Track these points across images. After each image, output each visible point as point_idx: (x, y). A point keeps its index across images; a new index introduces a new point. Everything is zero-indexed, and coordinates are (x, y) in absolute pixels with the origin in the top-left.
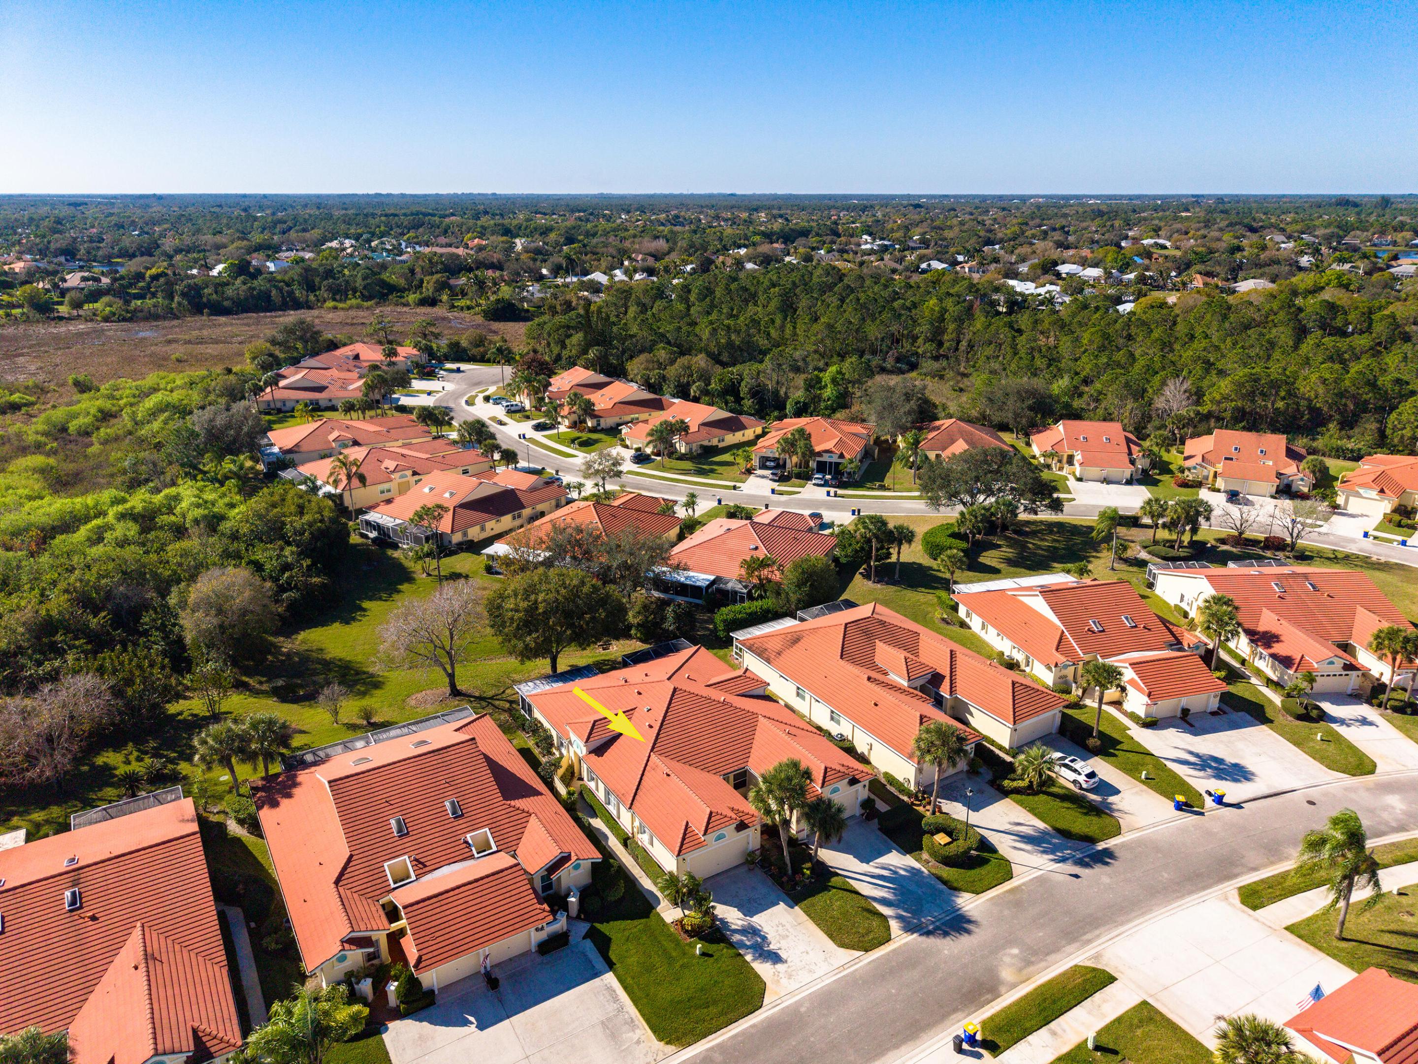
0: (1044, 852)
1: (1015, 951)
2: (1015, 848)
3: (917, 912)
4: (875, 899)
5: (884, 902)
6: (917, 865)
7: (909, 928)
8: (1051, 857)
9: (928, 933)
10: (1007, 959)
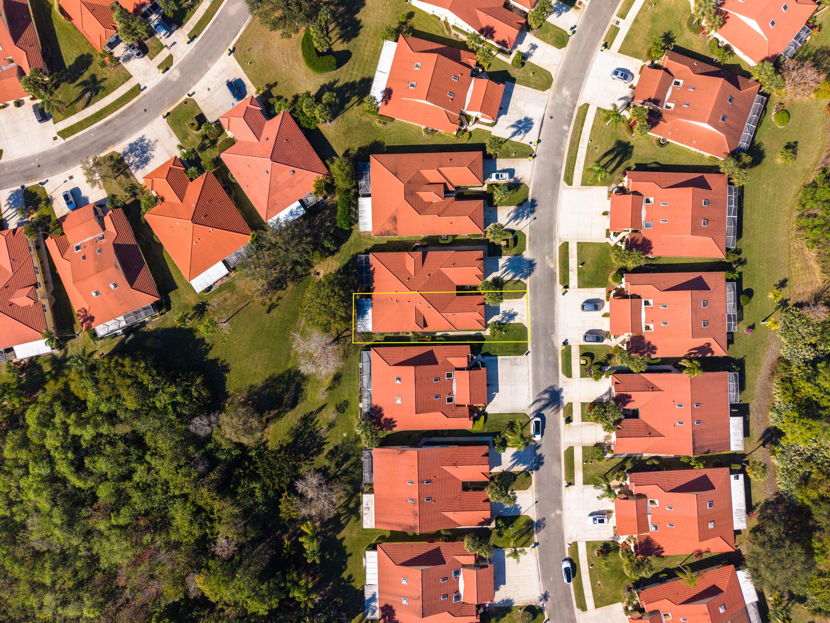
0: (522, 218)
1: (547, 257)
2: (517, 224)
3: (522, 272)
4: (512, 278)
5: (514, 276)
6: (507, 257)
7: (526, 277)
8: (525, 218)
9: (530, 274)
10: (548, 262)
